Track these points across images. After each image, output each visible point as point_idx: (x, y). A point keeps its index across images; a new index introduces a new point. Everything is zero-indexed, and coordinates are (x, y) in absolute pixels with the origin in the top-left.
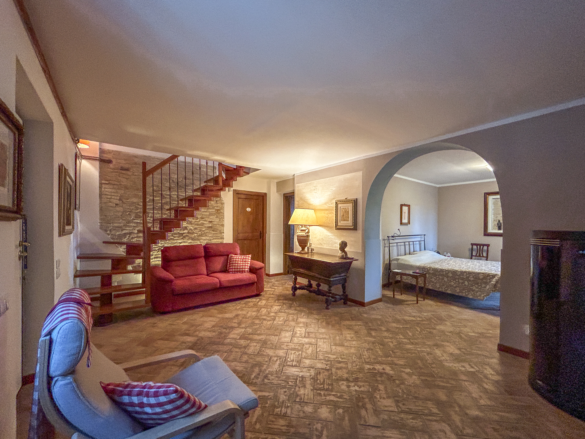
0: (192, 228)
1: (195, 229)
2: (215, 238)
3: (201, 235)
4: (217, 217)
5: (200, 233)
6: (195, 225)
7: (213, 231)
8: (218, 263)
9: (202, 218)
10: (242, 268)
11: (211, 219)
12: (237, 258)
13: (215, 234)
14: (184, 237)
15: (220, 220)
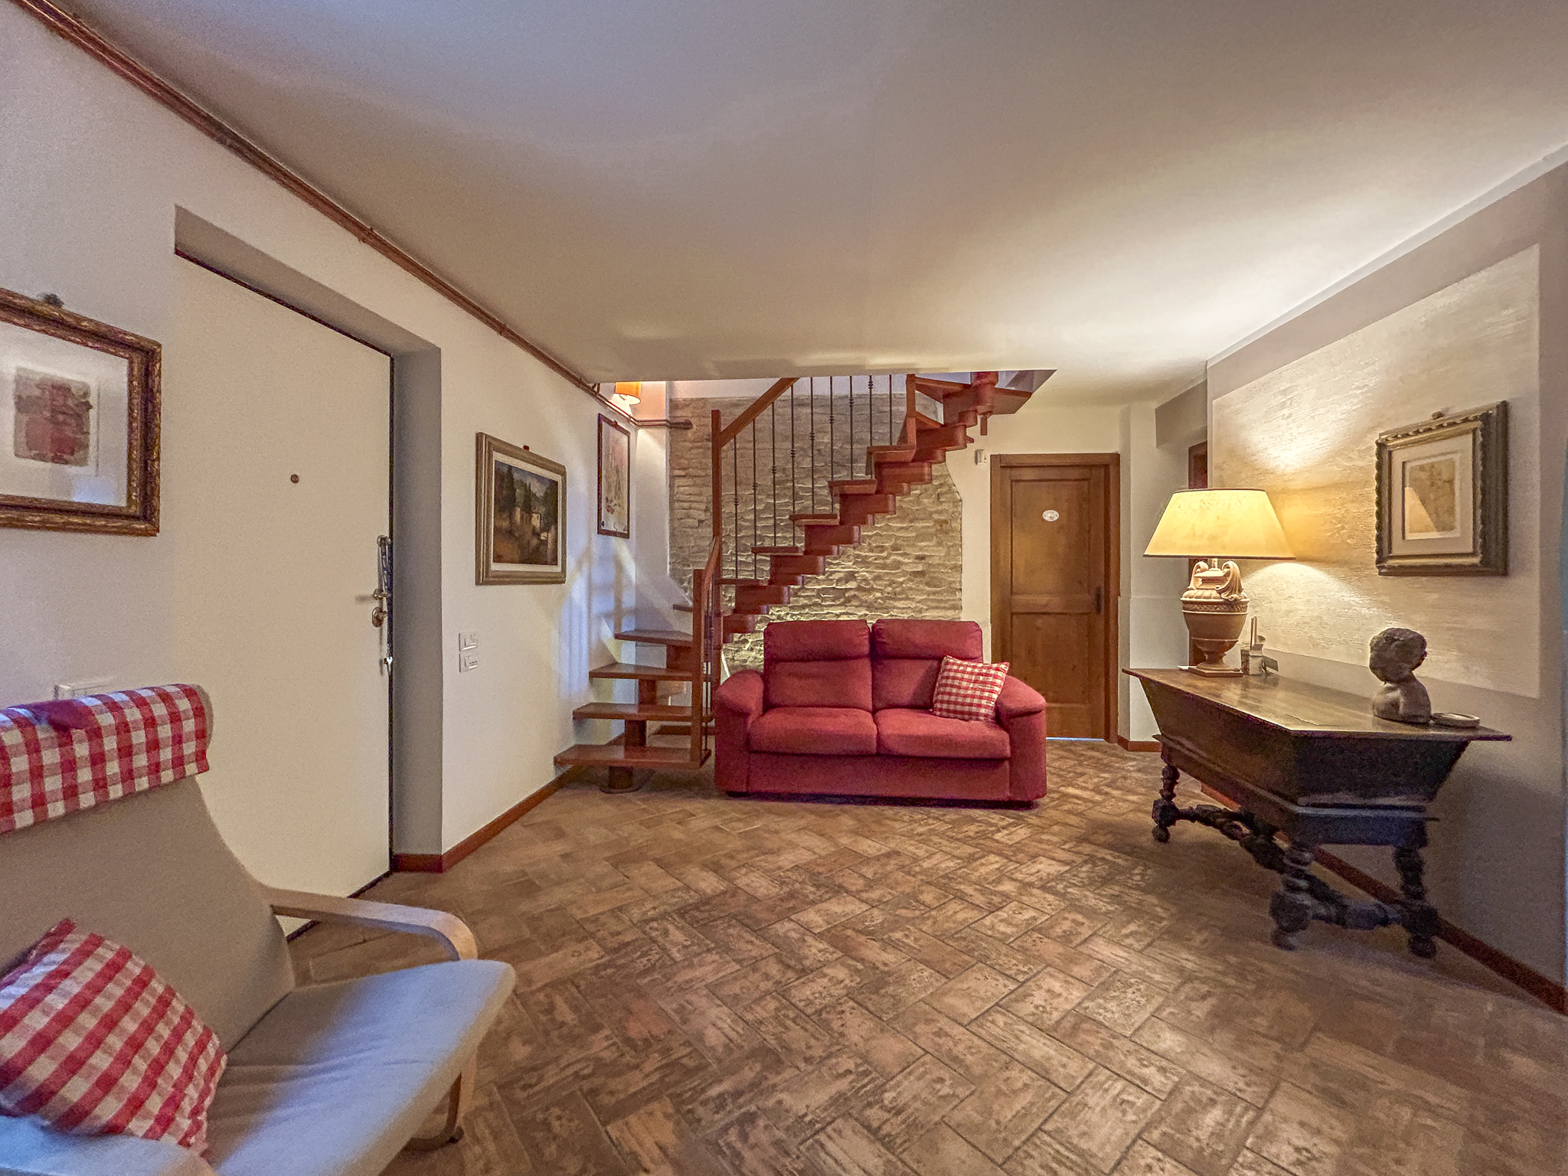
0: (867, 575)
1: (878, 578)
2: (934, 604)
3: (894, 597)
4: (940, 544)
5: (890, 589)
6: (877, 568)
7: (928, 584)
8: (907, 681)
9: (895, 548)
10: (971, 705)
11: (921, 549)
12: (961, 668)
13: (934, 593)
14: (848, 600)
15: (948, 554)
